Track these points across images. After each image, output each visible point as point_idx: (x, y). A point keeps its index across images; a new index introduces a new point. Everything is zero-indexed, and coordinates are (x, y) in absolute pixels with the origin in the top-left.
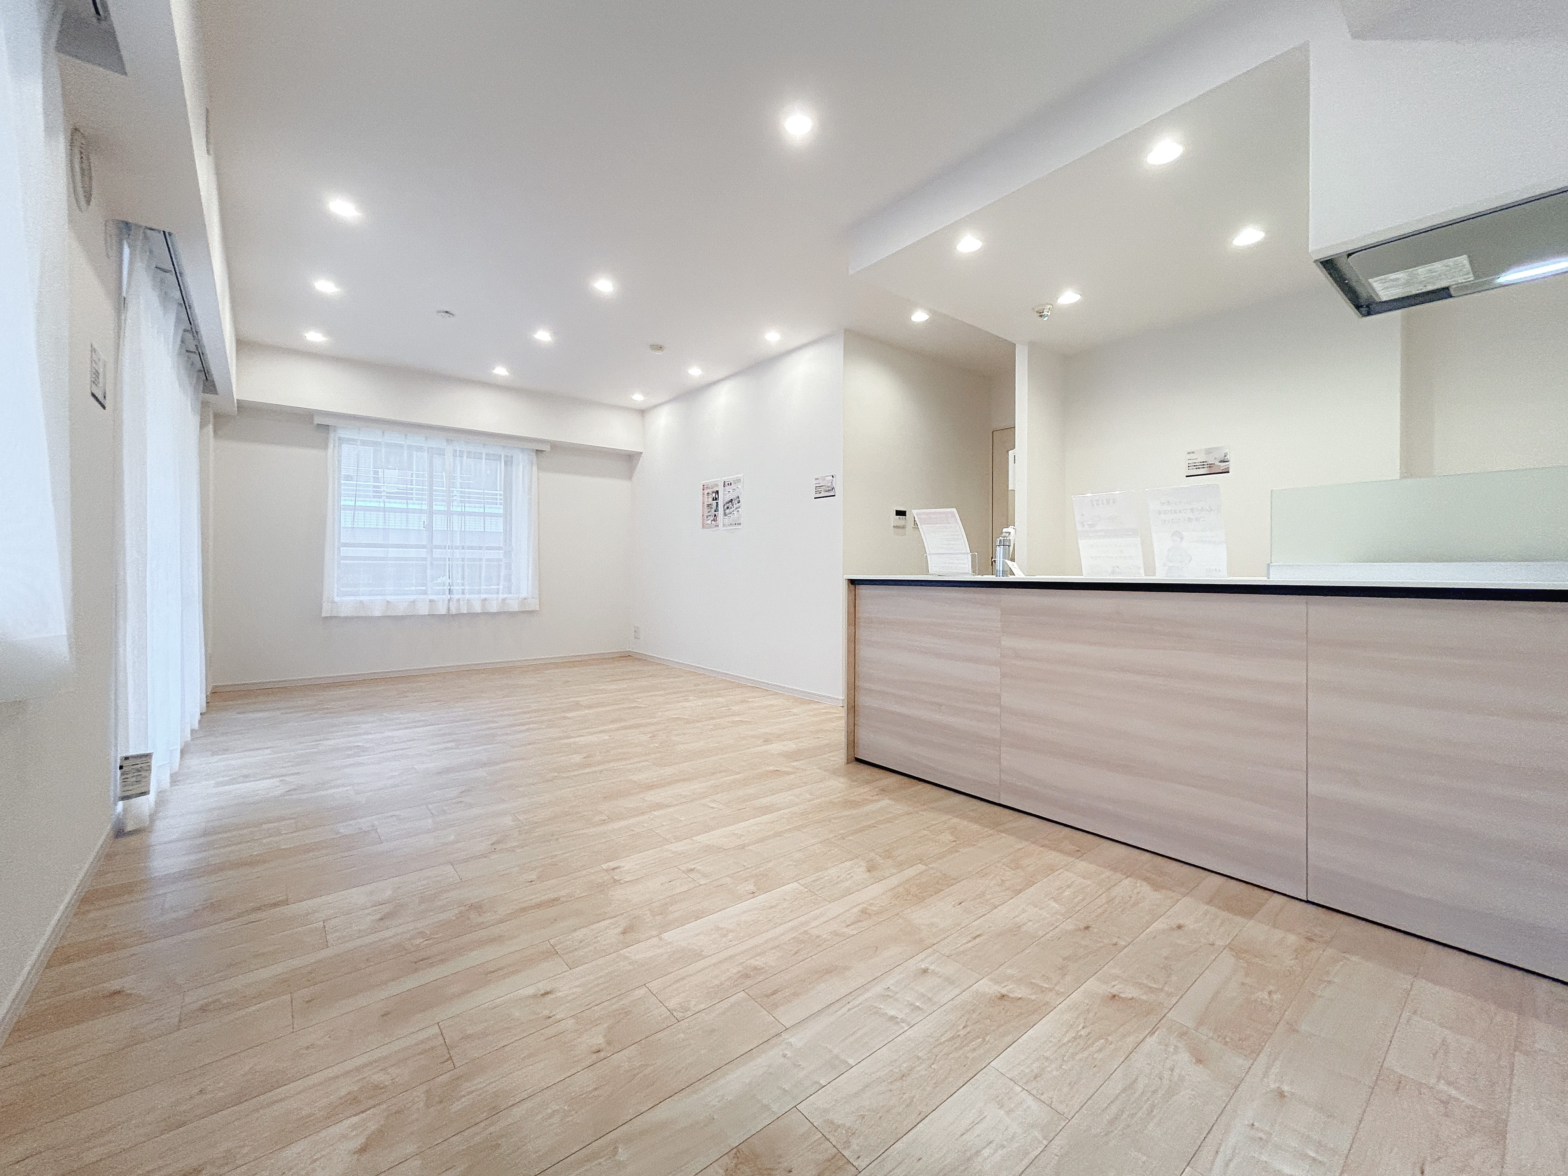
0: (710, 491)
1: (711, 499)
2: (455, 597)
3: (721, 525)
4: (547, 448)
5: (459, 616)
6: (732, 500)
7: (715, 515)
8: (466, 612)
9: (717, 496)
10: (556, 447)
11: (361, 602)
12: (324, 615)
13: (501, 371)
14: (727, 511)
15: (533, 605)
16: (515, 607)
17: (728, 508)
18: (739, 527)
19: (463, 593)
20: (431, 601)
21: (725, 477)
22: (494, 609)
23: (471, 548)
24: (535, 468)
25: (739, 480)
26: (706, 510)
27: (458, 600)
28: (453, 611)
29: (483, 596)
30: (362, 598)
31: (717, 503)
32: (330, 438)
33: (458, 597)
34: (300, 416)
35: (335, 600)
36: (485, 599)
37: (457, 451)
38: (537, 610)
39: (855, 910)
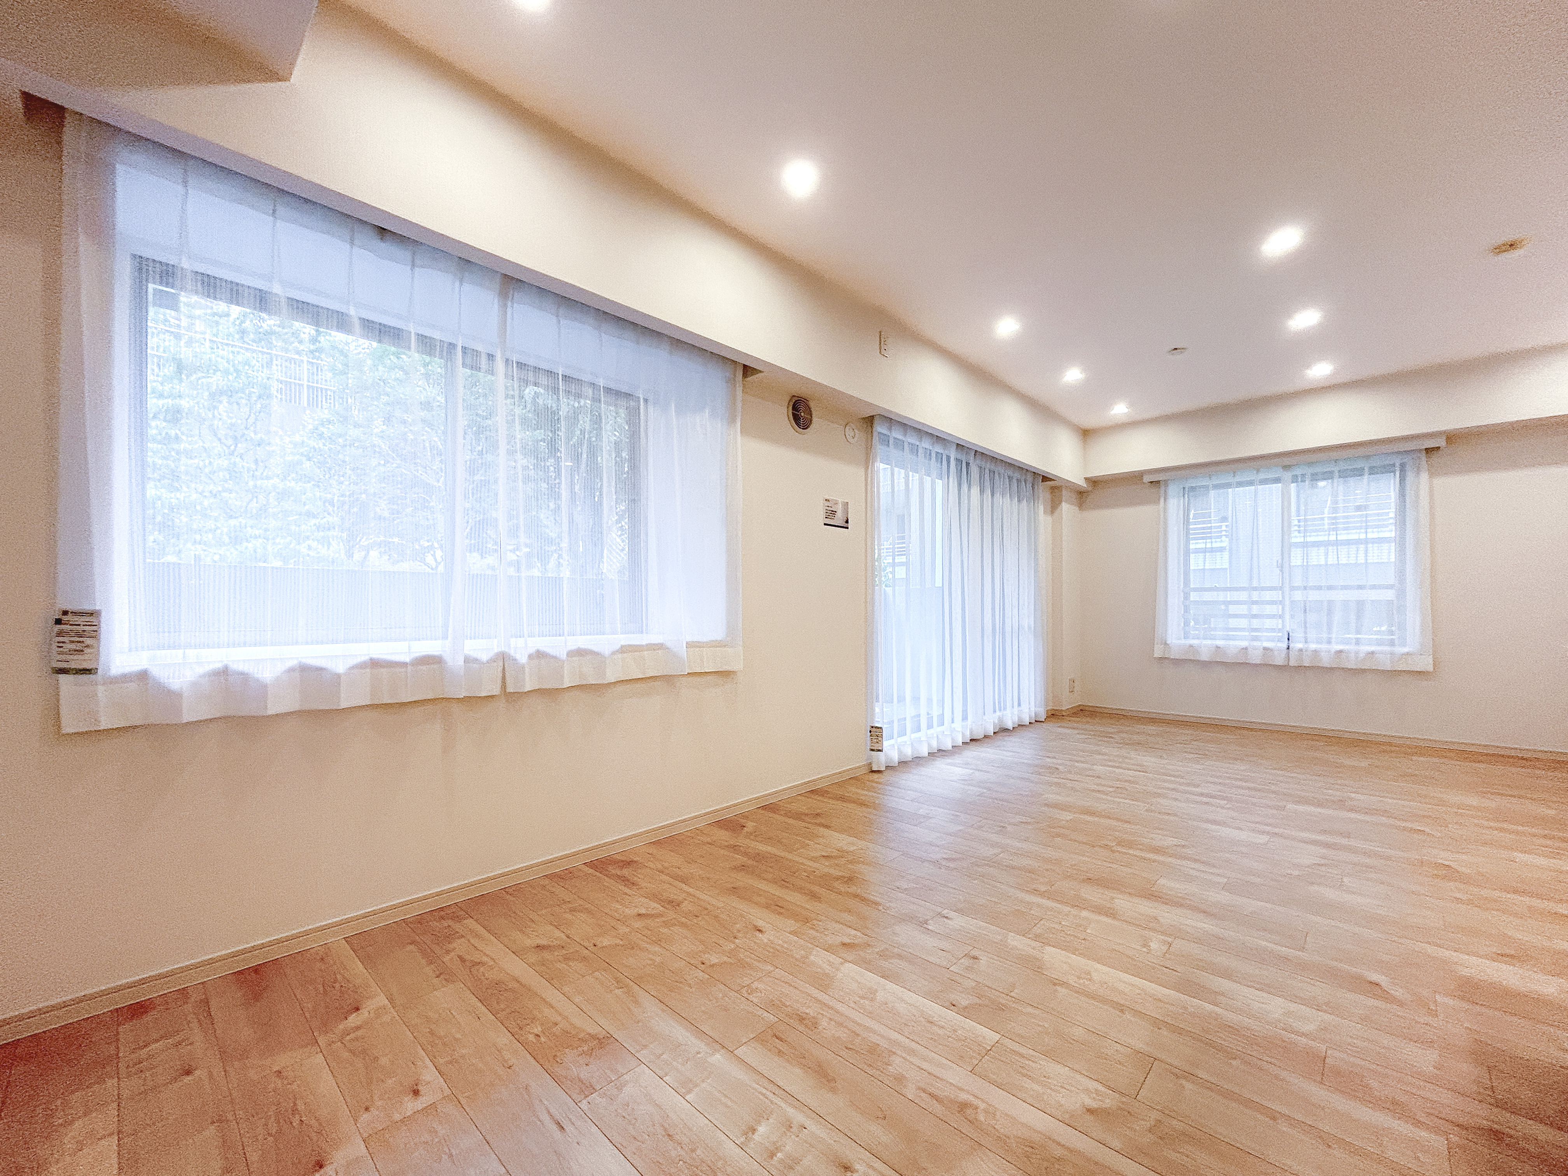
2: (1297, 645)
4: (1441, 442)
5: (1302, 668)
8: (1307, 665)
10: (1452, 437)
11: (1191, 646)
12: (1156, 655)
15: (1425, 663)
19: (1306, 642)
20: (1265, 649)
23: (1319, 588)
24: (1426, 475)
27: (1300, 650)
28: (1296, 664)
29: (1338, 647)
32: (1162, 492)
33: (1300, 646)
34: (1134, 478)
35: (1168, 642)
36: (1341, 651)
37: (1297, 476)
38: (1430, 672)
39: (963, 1097)
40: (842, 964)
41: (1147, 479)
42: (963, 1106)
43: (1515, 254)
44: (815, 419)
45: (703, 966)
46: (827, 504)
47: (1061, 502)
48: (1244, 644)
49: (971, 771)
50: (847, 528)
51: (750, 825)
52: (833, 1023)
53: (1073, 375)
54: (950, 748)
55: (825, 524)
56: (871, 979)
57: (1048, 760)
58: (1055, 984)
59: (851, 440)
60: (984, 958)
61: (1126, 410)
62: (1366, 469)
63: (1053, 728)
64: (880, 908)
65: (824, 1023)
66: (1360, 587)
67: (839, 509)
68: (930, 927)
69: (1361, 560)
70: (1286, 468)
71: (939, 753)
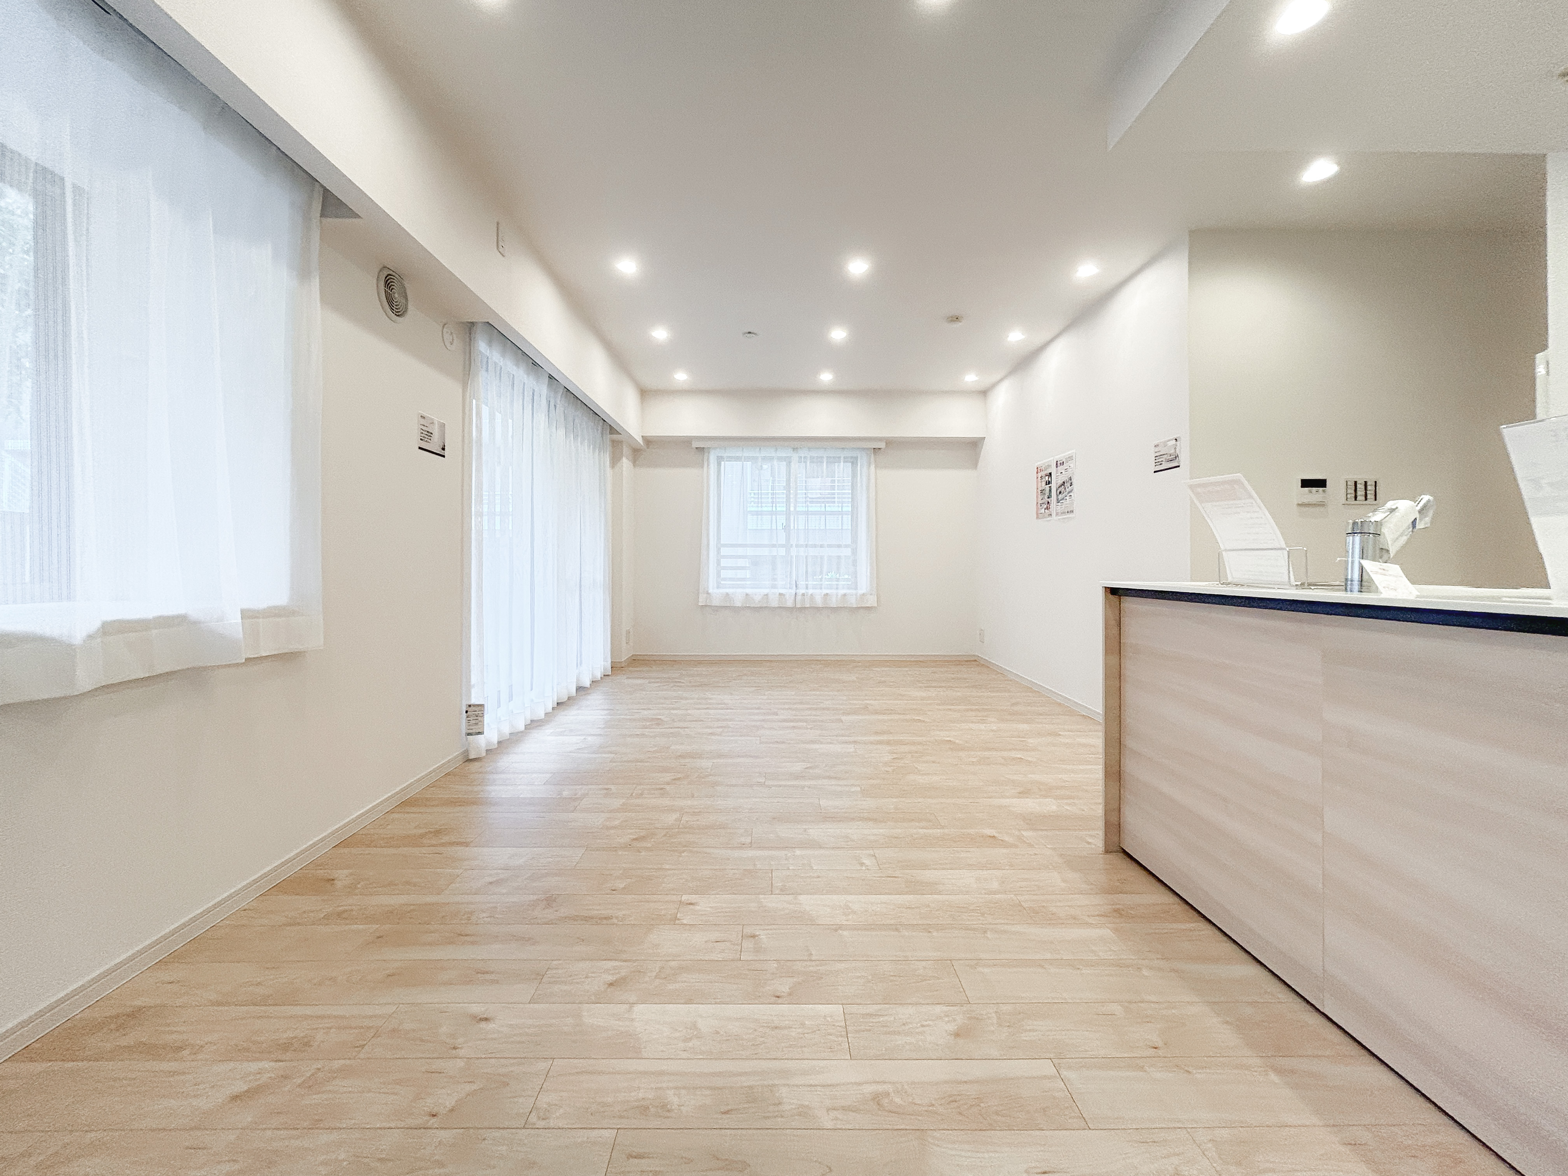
0: (1043, 473)
1: (1044, 483)
2: (801, 591)
3: (1054, 514)
4: (882, 445)
5: (803, 609)
6: (1064, 482)
7: (1048, 502)
8: (808, 606)
9: (1050, 479)
10: (892, 443)
11: (727, 594)
12: (700, 604)
13: (826, 377)
14: (1060, 496)
15: (872, 601)
16: (853, 602)
17: (1060, 493)
18: (1071, 515)
19: (807, 588)
20: (780, 594)
21: (1057, 455)
22: (833, 603)
23: (815, 546)
24: (873, 467)
25: (1070, 458)
26: (1040, 497)
27: (803, 595)
28: (798, 606)
29: (825, 591)
30: (727, 590)
31: (1050, 487)
32: (706, 458)
33: (803, 591)
34: (686, 442)
35: (709, 592)
36: (827, 594)
37: (801, 457)
38: (875, 607)
39: (869, 1089)
40: (630, 1010)
41: (695, 444)
42: (877, 1098)
43: (957, 325)
44: (410, 307)
45: (434, 1120)
46: (422, 421)
47: (620, 458)
48: (766, 591)
49: (583, 738)
50: (444, 456)
51: (342, 876)
52: (683, 1092)
53: (660, 334)
54: (543, 716)
55: (420, 448)
56: (679, 1011)
57: (646, 712)
58: (836, 930)
59: (448, 345)
60: (761, 932)
61: (687, 377)
62: (842, 458)
63: (622, 679)
64: (615, 921)
65: (673, 1098)
66: (839, 546)
67: (436, 431)
68: (685, 922)
69: (823, 527)
70: (795, 449)
71: (533, 725)
